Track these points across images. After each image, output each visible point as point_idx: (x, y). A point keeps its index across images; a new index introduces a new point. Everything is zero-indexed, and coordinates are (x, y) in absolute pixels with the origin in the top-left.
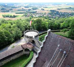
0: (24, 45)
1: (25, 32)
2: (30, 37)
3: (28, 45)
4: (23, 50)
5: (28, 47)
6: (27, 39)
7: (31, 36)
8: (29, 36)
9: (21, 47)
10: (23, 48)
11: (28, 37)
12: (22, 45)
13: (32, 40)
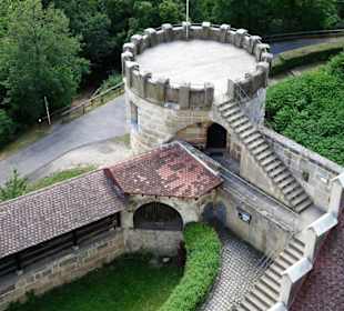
0: (131, 167)
1: (131, 45)
2: (192, 93)
3: (164, 173)
4: (118, 215)
5: (173, 185)
6: (157, 109)
7: (198, 85)
8: (174, 84)
9: (102, 189)
10: (126, 198)
11: (164, 94)
12: (106, 171)
13: (199, 125)
